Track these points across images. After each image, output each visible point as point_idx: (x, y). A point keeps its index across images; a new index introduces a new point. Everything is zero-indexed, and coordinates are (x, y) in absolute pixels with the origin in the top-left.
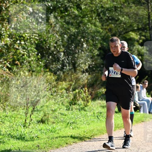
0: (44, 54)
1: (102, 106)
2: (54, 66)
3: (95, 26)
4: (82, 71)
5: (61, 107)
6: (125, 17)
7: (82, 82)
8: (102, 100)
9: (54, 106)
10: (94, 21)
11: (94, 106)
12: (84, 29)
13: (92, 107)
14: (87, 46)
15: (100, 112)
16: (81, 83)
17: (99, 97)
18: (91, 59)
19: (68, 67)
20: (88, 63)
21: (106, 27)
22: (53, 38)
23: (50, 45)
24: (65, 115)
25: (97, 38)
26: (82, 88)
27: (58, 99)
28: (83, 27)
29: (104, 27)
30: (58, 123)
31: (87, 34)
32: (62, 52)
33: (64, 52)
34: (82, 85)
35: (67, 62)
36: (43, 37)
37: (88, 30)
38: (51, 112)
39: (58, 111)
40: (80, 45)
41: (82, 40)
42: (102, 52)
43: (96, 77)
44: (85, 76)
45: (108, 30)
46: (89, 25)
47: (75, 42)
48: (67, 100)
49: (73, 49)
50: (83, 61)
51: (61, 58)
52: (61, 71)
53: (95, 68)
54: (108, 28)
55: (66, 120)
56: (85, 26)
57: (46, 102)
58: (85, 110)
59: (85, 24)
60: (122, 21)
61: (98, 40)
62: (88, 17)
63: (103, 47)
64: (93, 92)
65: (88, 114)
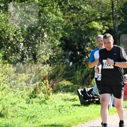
0: (2, 44)
1: (64, 99)
2: (13, 57)
3: (56, 15)
4: (43, 62)
5: (20, 101)
6: (88, 5)
7: (43, 73)
8: (64, 93)
9: (13, 99)
10: (55, 10)
11: (55, 99)
12: (45, 19)
13: (54, 100)
14: (47, 36)
15: (62, 105)
16: (42, 75)
17: (61, 90)
18: (52, 50)
19: (28, 58)
20: (49, 53)
21: (68, 16)
22: (12, 28)
23: (9, 35)
24: (25, 109)
25: (58, 27)
26: (42, 81)
27: (18, 92)
28: (44, 16)
29: (66, 16)
30: (18, 117)
31: (48, 24)
32: (22, 43)
33: (24, 42)
34: (43, 77)
35: (27, 53)
36: (2, 27)
37: (49, 20)
38: (10, 105)
39: (18, 105)
40: (41, 35)
41: (43, 30)
42: (63, 42)
43: (57, 69)
44: (46, 68)
45: (70, 19)
46: (50, 14)
47: (35, 32)
48: (27, 93)
49: (34, 39)
50: (44, 52)
51: (20, 49)
52: (20, 62)
53: (56, 59)
54: (70, 17)
55: (26, 114)
56: (46, 16)
57: (4, 94)
58: (46, 104)
59: (46, 14)
60: (84, 10)
61: (60, 30)
62: (49, 5)
63: (65, 37)
64: (55, 84)
65: (50, 107)
